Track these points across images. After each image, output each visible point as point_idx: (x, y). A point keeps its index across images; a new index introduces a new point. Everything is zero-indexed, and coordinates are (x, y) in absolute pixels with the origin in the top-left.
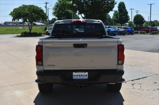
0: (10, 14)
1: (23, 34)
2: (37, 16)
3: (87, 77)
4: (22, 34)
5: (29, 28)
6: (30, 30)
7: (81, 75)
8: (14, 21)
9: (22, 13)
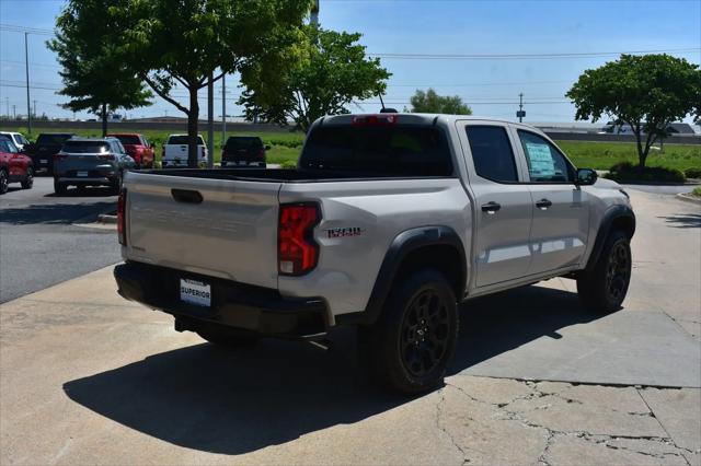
0: (569, 94)
1: (614, 173)
2: (671, 99)
3: (207, 302)
4: (612, 170)
5: (640, 147)
6: (643, 156)
7: (198, 293)
8: (583, 121)
9: (611, 88)
